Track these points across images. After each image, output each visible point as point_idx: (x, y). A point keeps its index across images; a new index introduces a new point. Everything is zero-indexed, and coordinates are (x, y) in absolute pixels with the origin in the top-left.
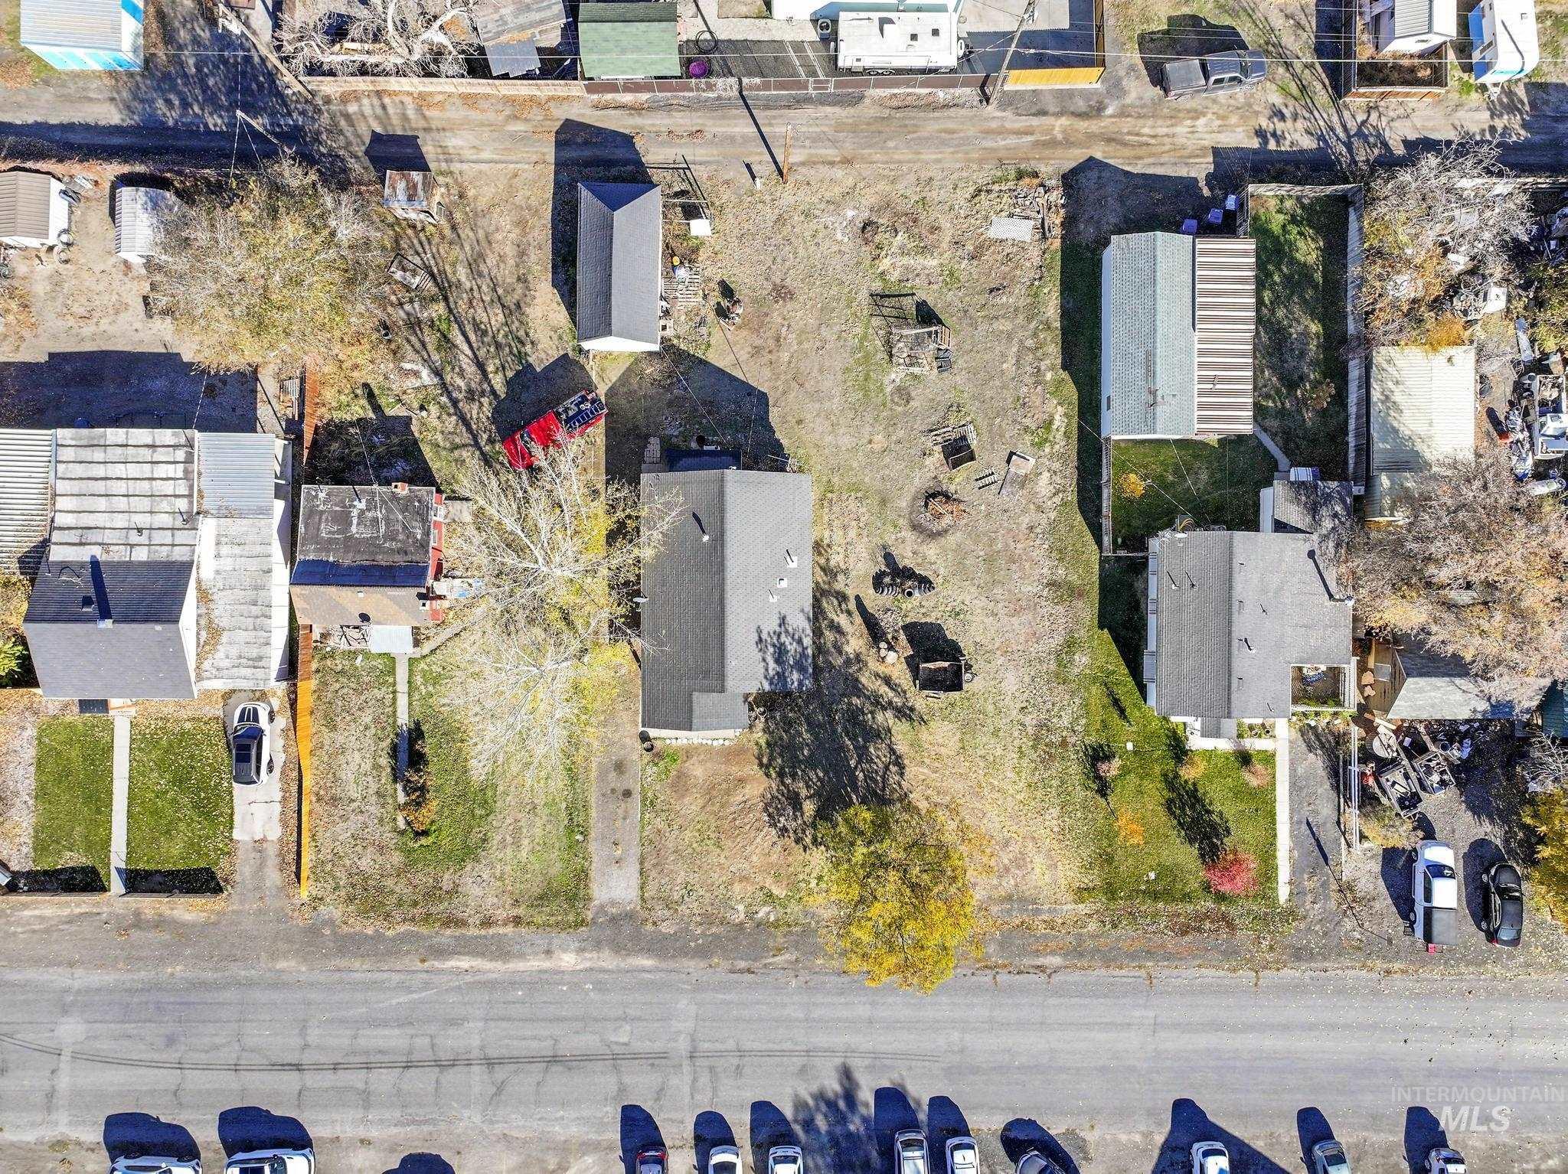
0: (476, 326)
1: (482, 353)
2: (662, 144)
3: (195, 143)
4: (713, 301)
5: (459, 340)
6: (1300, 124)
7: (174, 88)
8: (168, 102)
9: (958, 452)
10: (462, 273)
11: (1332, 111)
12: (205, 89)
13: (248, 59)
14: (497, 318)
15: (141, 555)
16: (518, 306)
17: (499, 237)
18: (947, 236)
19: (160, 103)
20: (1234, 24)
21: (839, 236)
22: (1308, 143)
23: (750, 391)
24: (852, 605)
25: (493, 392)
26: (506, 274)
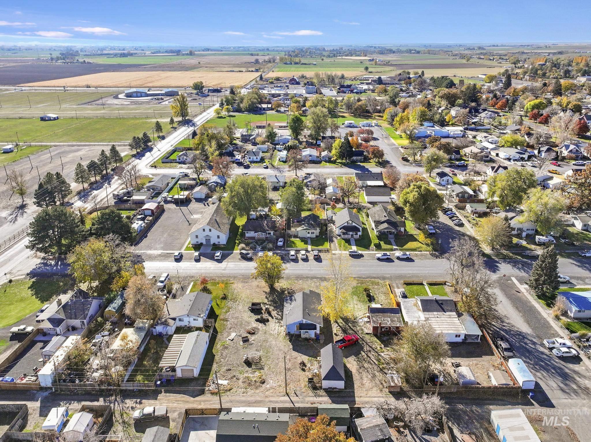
0: (371, 364)
1: (369, 359)
2: (323, 401)
3: (465, 401)
4: (307, 368)
5: (375, 361)
6: (128, 405)
7: (478, 416)
8: (478, 412)
9: (246, 340)
10: (377, 374)
11: (116, 409)
12: (468, 415)
13: (459, 425)
14: (366, 365)
15: (435, 313)
16: (360, 368)
17: (369, 382)
18: (241, 381)
19: (480, 411)
20: (136, 433)
21: (271, 381)
22: (127, 401)
23: (298, 351)
24: (274, 318)
25: (364, 352)
26: (364, 374)
